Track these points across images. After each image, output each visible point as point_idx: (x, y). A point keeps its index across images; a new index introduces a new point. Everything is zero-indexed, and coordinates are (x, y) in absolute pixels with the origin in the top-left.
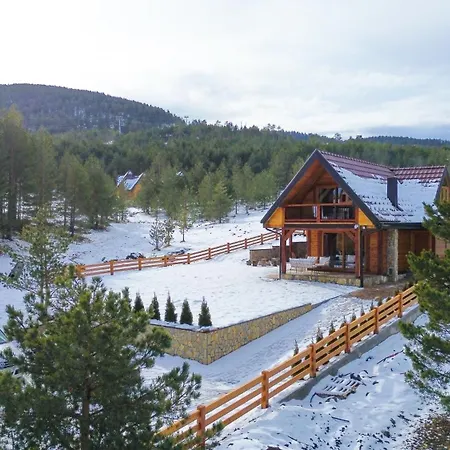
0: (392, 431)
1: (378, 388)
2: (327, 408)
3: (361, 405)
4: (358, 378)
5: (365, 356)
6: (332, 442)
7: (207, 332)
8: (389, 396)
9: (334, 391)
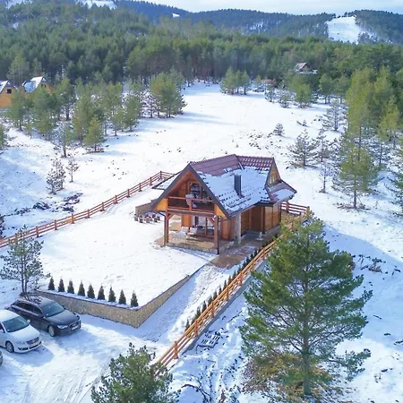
0: (236, 366)
1: (229, 340)
2: (205, 355)
3: (221, 351)
4: (219, 334)
5: (222, 316)
6: (209, 374)
7: (137, 310)
8: (235, 345)
9: (207, 344)
